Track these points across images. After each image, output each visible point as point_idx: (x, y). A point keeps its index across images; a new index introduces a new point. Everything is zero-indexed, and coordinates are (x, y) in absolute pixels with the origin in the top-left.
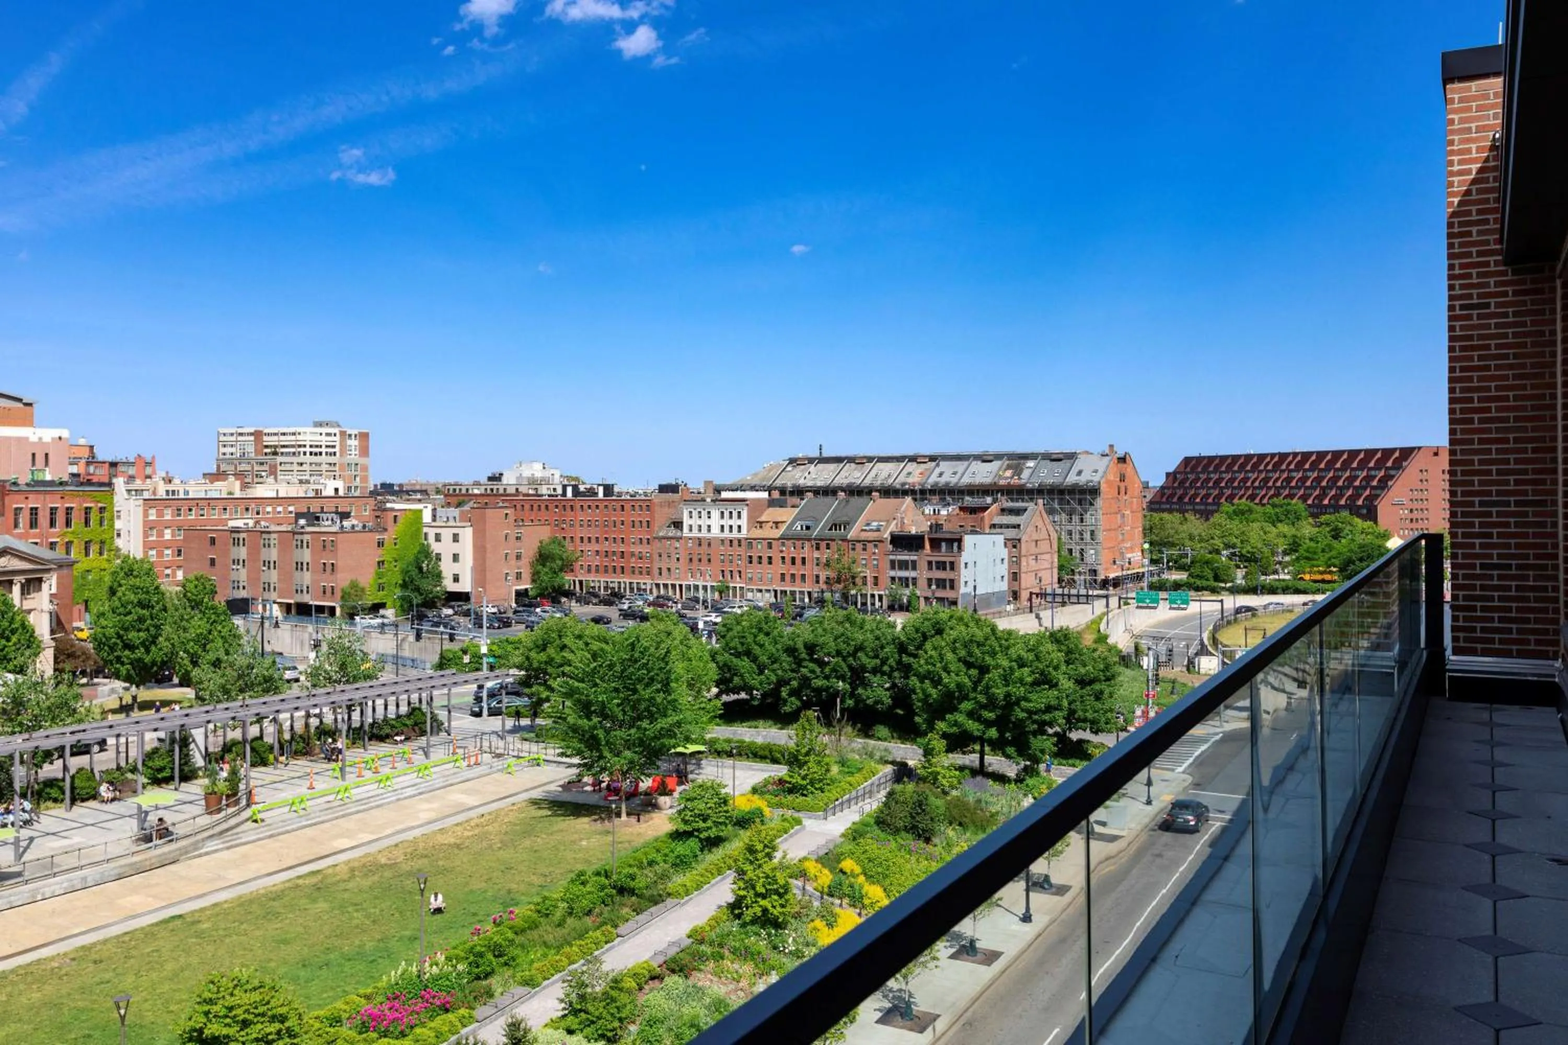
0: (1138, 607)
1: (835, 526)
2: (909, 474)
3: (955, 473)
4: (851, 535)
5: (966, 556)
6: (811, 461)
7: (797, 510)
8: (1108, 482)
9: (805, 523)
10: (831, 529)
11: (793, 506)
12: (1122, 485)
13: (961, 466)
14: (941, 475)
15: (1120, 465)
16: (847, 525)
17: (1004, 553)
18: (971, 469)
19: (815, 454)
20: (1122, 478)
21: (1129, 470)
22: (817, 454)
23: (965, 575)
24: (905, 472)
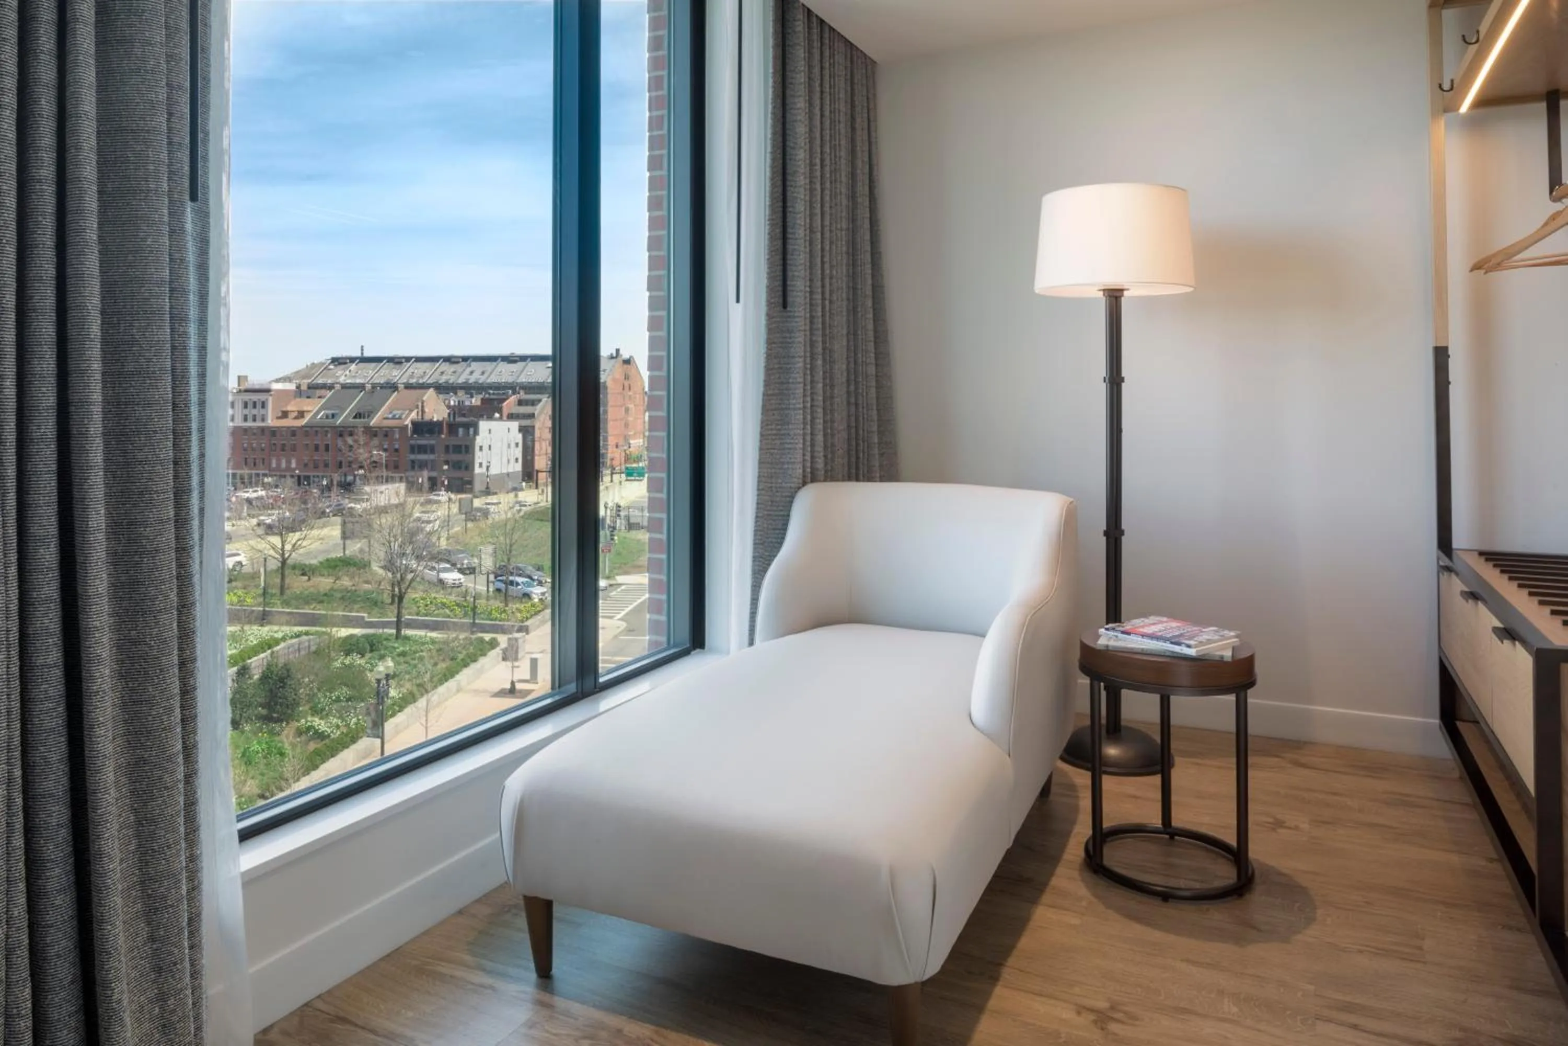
0: (627, 480)
1: (358, 416)
2: (442, 373)
3: (483, 373)
4: (374, 422)
5: (481, 440)
6: (352, 360)
7: (324, 400)
8: (614, 380)
9: (330, 412)
10: (355, 417)
11: (320, 397)
12: (626, 383)
13: (488, 366)
14: (472, 373)
15: (625, 366)
16: (370, 414)
17: (519, 437)
18: (498, 369)
19: (357, 354)
20: (627, 377)
21: (632, 372)
22: (359, 354)
23: (479, 457)
24: (439, 371)
